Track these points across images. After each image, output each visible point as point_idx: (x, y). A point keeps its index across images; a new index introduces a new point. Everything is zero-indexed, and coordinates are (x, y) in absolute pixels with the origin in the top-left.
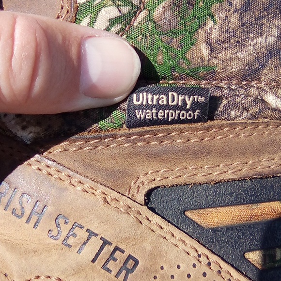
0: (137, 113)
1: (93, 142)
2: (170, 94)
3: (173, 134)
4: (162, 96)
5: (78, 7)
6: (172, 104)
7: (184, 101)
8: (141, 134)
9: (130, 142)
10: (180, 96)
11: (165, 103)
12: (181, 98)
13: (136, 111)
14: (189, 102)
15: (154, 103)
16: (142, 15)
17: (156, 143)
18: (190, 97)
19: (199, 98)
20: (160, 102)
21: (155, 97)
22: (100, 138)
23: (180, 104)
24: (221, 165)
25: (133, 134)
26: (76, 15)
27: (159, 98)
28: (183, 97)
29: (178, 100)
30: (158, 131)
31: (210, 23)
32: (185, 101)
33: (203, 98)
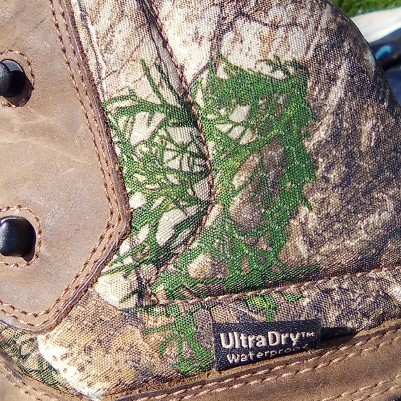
0: (229, 359)
1: (177, 393)
2: (270, 333)
3: (276, 368)
4: (259, 336)
5: (132, 213)
6: (274, 344)
7: (289, 340)
8: (236, 376)
9: (224, 387)
10: (282, 336)
11: (264, 344)
12: (283, 337)
13: (228, 356)
14: (294, 340)
15: (250, 346)
16: (215, 212)
17: (256, 382)
18: (295, 335)
19: (308, 334)
20: (257, 344)
21: (251, 339)
22: (186, 387)
23: (283, 343)
24: (343, 395)
25: (226, 378)
26: (130, 224)
27: (255, 340)
28: (287, 335)
29: (281, 340)
30: (257, 369)
31: (304, 210)
32: (291, 339)
33: (312, 333)
